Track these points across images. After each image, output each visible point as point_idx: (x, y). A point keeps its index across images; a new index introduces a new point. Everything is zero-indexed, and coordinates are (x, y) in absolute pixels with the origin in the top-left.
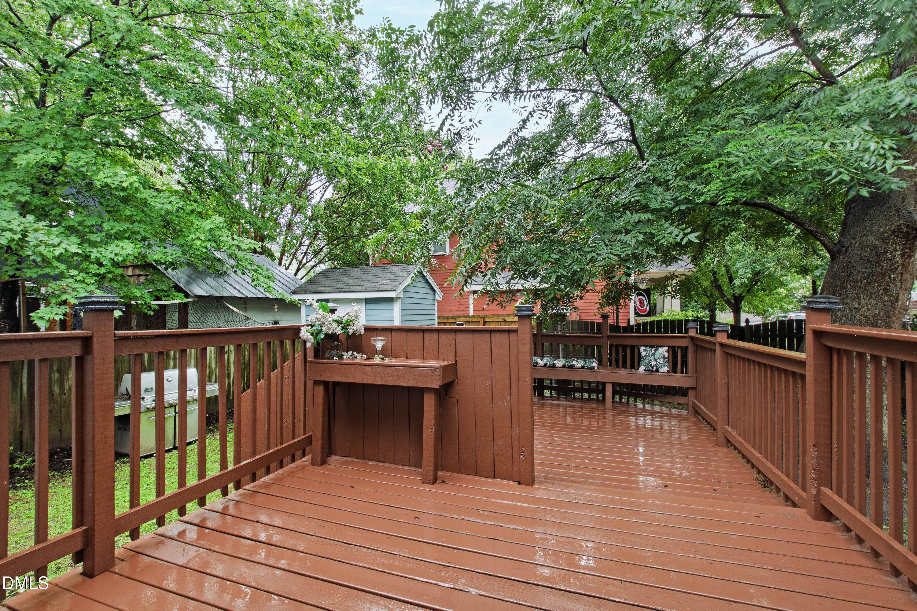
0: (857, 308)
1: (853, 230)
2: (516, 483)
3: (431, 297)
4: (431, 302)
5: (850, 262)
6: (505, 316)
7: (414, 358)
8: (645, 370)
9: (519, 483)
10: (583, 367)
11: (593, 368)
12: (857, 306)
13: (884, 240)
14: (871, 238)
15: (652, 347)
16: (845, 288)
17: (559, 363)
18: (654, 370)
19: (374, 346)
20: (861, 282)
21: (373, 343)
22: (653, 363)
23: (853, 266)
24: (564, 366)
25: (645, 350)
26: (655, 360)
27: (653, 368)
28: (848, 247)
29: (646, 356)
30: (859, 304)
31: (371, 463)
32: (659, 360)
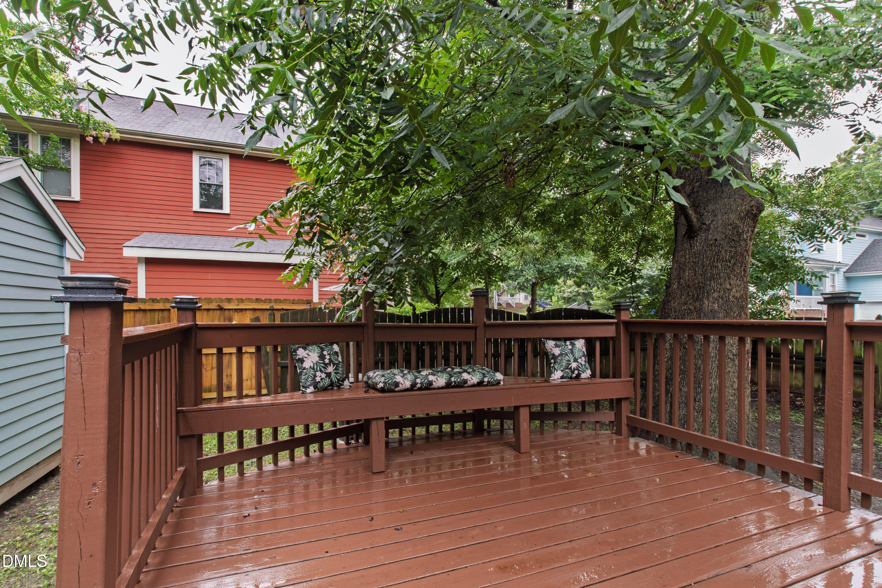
0: (729, 289)
3: (54, 250)
4: (54, 261)
5: (716, 240)
6: (221, 300)
8: (562, 377)
10: (480, 384)
11: (498, 382)
12: (728, 286)
13: (741, 219)
14: (733, 217)
15: (566, 340)
17: (440, 380)
18: (574, 375)
20: (730, 262)
22: (574, 365)
23: (720, 244)
24: (448, 385)
25: (556, 346)
26: (576, 360)
27: (573, 372)
28: (709, 224)
29: (561, 355)
30: (730, 285)
32: (579, 360)
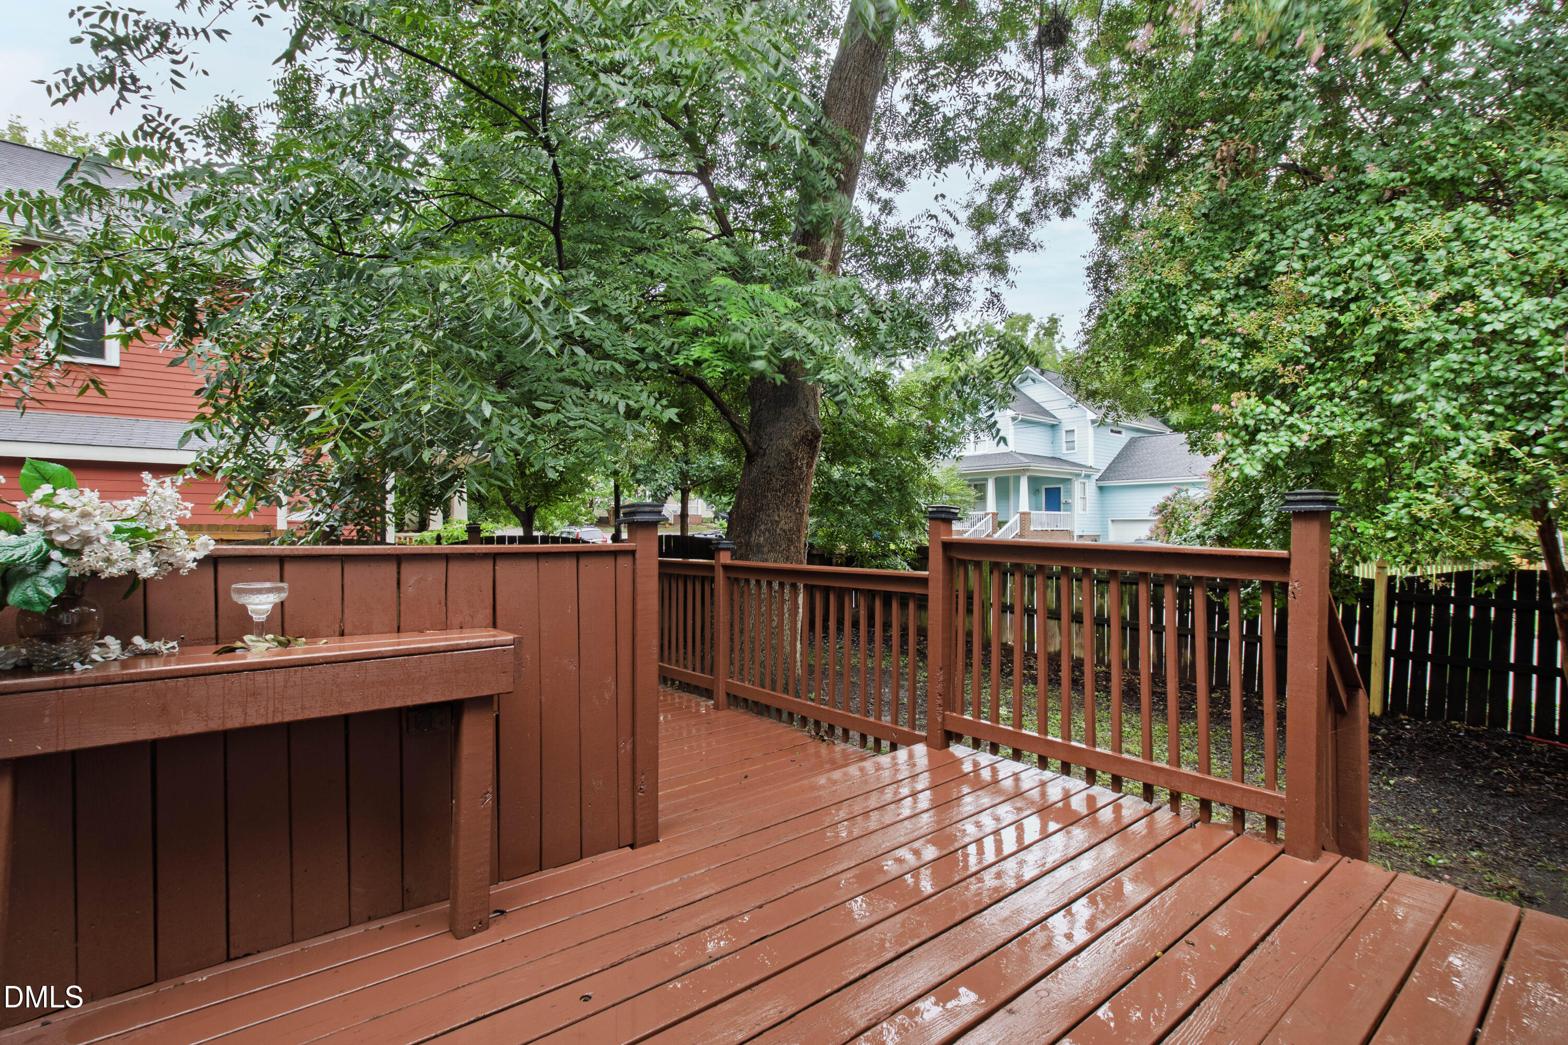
1: (769, 430)
2: (628, 849)
7: (368, 631)
9: (632, 846)
13: (796, 445)
14: (786, 442)
16: (766, 497)
19: (244, 608)
21: (235, 597)
23: (772, 472)
28: (765, 449)
31: (202, 977)
